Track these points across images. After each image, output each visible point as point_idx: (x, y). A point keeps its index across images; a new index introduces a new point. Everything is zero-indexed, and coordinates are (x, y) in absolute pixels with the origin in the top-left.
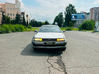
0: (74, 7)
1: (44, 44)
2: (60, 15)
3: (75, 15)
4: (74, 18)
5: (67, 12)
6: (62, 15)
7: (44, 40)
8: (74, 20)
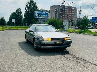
0: (36, 4)
1: (54, 44)
2: (18, 11)
3: (38, 12)
4: (38, 16)
5: (28, 9)
6: (21, 12)
7: (53, 39)
8: (37, 18)
